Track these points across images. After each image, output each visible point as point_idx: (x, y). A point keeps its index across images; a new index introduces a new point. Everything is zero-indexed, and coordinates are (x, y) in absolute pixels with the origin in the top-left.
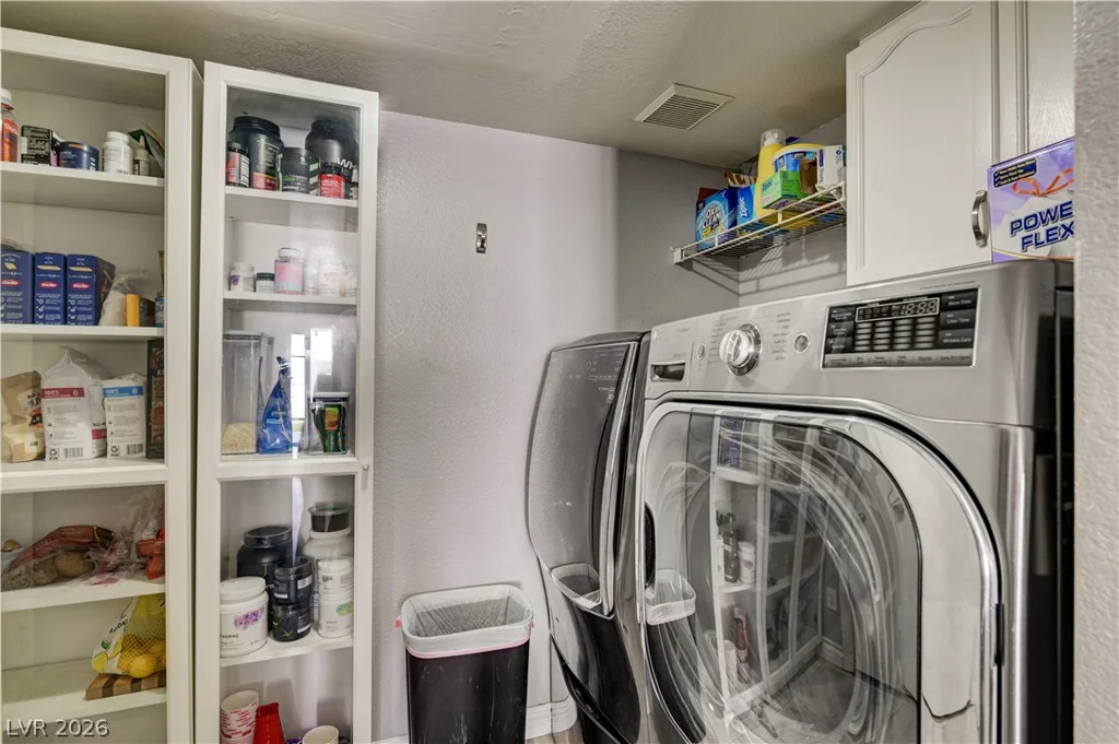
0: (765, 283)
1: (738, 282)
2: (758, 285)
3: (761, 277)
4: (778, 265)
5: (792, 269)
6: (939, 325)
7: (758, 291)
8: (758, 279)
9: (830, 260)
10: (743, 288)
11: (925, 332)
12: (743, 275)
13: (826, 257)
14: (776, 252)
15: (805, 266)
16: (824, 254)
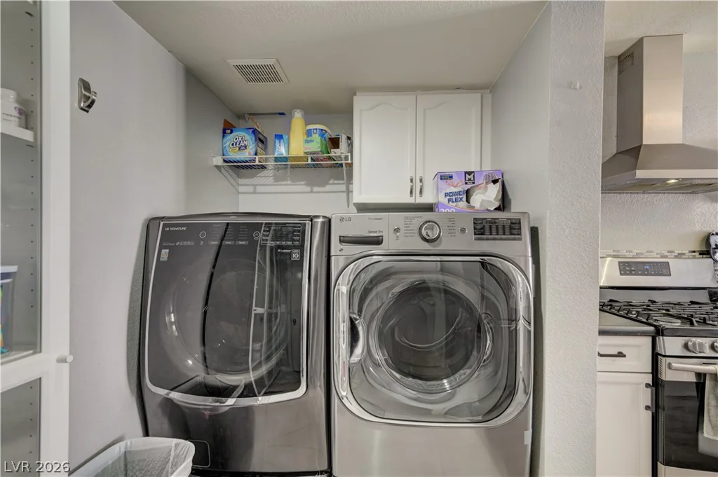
0: (259, 189)
1: (239, 185)
2: (255, 189)
3: (257, 185)
4: (271, 180)
5: (281, 185)
6: (511, 228)
7: (255, 192)
8: (255, 186)
9: (306, 184)
10: (241, 189)
11: (507, 230)
12: (241, 181)
13: (303, 183)
14: (269, 173)
15: (290, 185)
16: (303, 181)
